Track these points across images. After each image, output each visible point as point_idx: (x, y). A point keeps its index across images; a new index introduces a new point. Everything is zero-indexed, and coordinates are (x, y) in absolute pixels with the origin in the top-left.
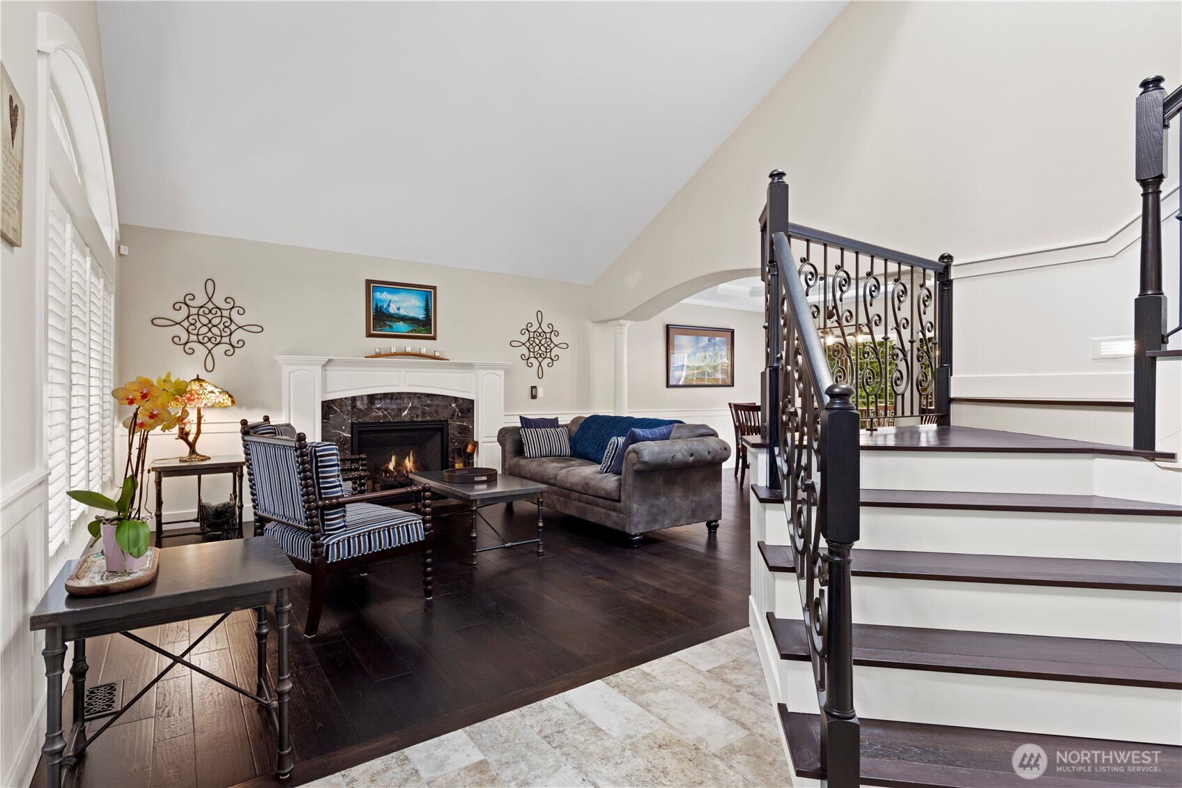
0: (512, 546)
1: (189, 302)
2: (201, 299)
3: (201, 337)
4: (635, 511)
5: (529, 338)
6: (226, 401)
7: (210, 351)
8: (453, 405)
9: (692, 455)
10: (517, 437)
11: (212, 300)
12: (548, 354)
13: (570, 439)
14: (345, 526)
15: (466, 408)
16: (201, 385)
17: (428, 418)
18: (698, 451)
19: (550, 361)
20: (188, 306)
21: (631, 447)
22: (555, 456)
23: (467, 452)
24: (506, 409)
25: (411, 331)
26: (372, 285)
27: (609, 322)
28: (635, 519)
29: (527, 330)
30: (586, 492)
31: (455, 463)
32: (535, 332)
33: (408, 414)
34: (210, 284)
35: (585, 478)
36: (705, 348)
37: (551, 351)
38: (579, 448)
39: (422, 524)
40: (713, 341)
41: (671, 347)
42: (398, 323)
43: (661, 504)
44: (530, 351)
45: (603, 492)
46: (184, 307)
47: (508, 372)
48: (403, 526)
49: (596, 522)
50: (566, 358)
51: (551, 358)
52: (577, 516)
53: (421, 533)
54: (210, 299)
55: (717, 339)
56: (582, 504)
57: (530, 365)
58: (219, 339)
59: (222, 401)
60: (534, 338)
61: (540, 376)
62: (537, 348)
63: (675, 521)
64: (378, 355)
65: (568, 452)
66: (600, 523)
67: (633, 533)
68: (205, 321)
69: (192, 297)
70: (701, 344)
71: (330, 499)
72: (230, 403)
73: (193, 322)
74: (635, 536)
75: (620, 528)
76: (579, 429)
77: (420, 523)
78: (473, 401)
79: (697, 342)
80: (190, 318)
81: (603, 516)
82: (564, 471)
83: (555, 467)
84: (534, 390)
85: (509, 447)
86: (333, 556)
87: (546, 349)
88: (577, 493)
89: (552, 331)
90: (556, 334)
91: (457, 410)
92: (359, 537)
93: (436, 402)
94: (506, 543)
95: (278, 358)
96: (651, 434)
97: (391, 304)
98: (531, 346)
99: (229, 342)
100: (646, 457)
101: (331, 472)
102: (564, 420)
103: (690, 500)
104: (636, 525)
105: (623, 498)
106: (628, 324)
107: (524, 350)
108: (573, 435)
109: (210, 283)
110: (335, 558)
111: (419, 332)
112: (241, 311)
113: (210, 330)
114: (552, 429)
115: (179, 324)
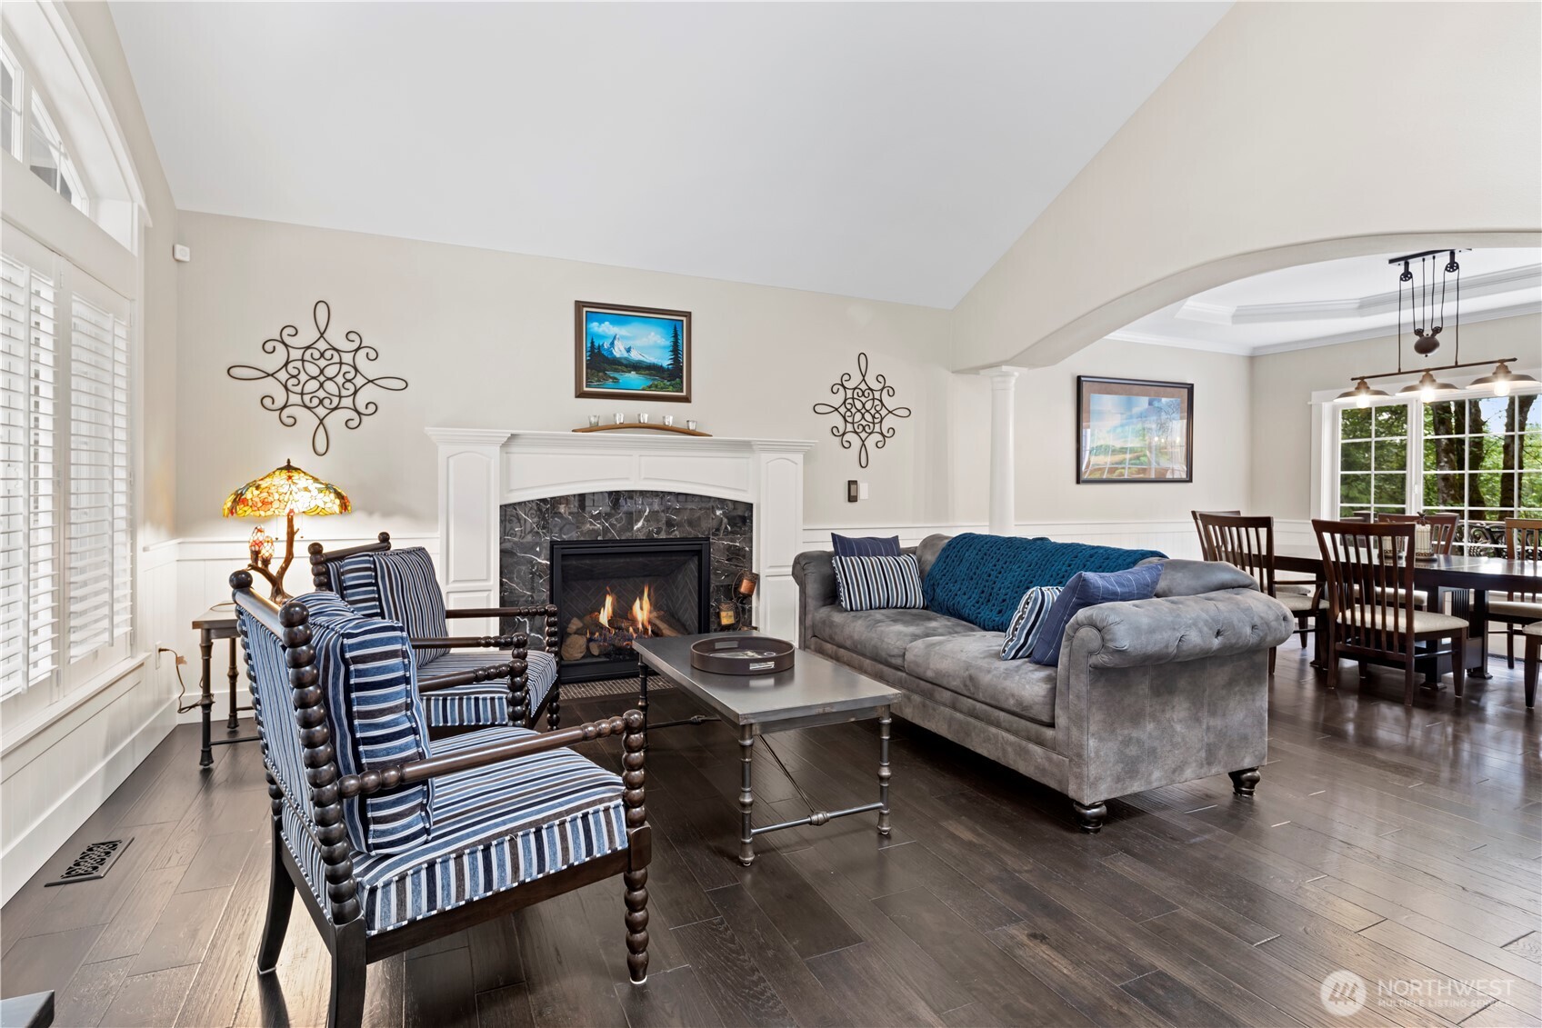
0: (827, 820)
1: (288, 340)
2: (308, 335)
3: (307, 398)
4: (1092, 755)
5: (846, 400)
6: (328, 505)
7: (321, 421)
8: (719, 513)
9: (1218, 633)
10: (826, 570)
11: (325, 335)
12: (877, 426)
13: (922, 577)
14: (426, 831)
15: (741, 517)
16: (290, 477)
17: (677, 534)
18: (1231, 625)
19: (880, 438)
20: (286, 345)
21: (1082, 614)
22: (896, 607)
23: (740, 593)
24: (806, 518)
25: (650, 388)
26: (585, 309)
27: (982, 372)
28: (1093, 770)
29: (842, 385)
30: (967, 692)
31: (720, 610)
32: (854, 389)
33: (642, 527)
34: (322, 309)
35: (968, 667)
36: (1142, 416)
37: (881, 422)
38: (940, 594)
39: (622, 809)
40: (1156, 404)
41: (1084, 416)
42: (627, 375)
43: (1144, 737)
44: (846, 421)
45: (1012, 702)
46: (280, 347)
47: (808, 458)
48: (574, 820)
49: (992, 758)
50: (906, 434)
51: (882, 434)
52: (950, 737)
53: (620, 832)
54: (322, 335)
55: (1164, 400)
56: (958, 715)
57: (846, 445)
58: (336, 400)
59: (322, 505)
60: (853, 398)
61: (864, 464)
62: (858, 417)
63: (1174, 771)
64: (594, 428)
65: (920, 601)
66: (1003, 762)
67: (1087, 802)
68: (314, 371)
69: (292, 331)
70: (1136, 410)
71: (385, 767)
72: (337, 508)
73: (295, 372)
74: (1093, 806)
75: (1053, 785)
76: (939, 559)
77: (617, 807)
78: (752, 505)
79: (1129, 406)
80: (290, 366)
81: (1010, 749)
82: (919, 643)
83: (900, 633)
84: (853, 487)
85: (813, 588)
86: (386, 916)
87: (874, 417)
88: (949, 693)
89: (884, 388)
90: (891, 393)
91: (725, 520)
92: (459, 857)
93: (690, 506)
94: (813, 812)
95: (429, 430)
96: (1121, 585)
97: (616, 342)
98: (848, 414)
99: (352, 406)
100: (1124, 640)
101: (385, 698)
102: (910, 539)
103: (1204, 727)
104: (1094, 785)
105: (1061, 720)
106: (1016, 372)
107: (836, 420)
108: (928, 568)
109: (322, 307)
110: (394, 918)
111: (662, 389)
112: (373, 355)
113: (321, 385)
114: (890, 559)
115: (272, 375)
